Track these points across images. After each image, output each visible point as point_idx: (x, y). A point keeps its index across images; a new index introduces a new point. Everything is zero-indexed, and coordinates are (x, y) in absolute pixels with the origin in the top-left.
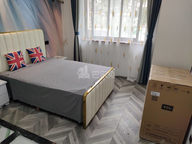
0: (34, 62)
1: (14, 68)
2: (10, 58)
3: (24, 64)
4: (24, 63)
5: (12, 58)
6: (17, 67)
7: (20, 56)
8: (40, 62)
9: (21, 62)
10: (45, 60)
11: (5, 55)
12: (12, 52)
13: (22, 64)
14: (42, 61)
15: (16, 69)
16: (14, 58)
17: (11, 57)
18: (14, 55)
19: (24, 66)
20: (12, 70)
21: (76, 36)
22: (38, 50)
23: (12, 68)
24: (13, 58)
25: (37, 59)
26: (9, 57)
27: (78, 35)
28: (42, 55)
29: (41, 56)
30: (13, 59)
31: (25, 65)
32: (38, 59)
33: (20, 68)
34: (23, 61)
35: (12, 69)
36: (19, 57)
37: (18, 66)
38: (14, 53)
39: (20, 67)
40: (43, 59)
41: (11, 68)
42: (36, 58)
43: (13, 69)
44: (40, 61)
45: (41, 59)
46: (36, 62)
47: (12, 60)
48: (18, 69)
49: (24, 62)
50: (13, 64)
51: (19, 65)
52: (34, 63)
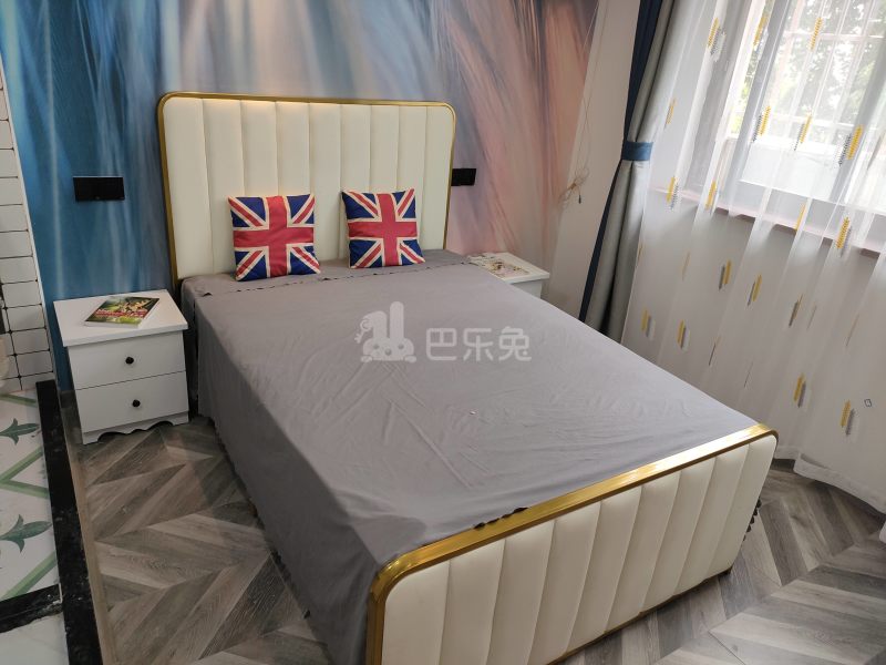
0: (361, 260)
1: (251, 267)
2: (247, 221)
3: (304, 260)
4: (305, 257)
5: (256, 223)
6: (268, 268)
7: (298, 221)
8: (388, 265)
9: (290, 248)
10: (420, 262)
11: (230, 201)
12: (264, 194)
13: (294, 259)
14: (400, 262)
15: (258, 274)
16: (266, 225)
17: (249, 217)
18: (267, 208)
19: (300, 270)
20: (241, 276)
21: (627, 165)
22: (397, 207)
23: (245, 266)
24: (261, 221)
25: (378, 249)
26: (240, 215)
27: (637, 164)
28: (414, 233)
29: (400, 240)
30: (258, 224)
31: (308, 264)
32: (382, 253)
33: (279, 276)
34: (309, 245)
35: (241, 271)
36: (290, 222)
37: (271, 265)
38: (270, 200)
39: (279, 272)
40: (409, 254)
41: (239, 266)
42: (373, 243)
43: (247, 271)
44: (392, 264)
45: (400, 252)
46: (370, 264)
47: (253, 228)
48: (268, 274)
49: (310, 249)
50: (252, 250)
51: (280, 262)
52: (357, 264)
